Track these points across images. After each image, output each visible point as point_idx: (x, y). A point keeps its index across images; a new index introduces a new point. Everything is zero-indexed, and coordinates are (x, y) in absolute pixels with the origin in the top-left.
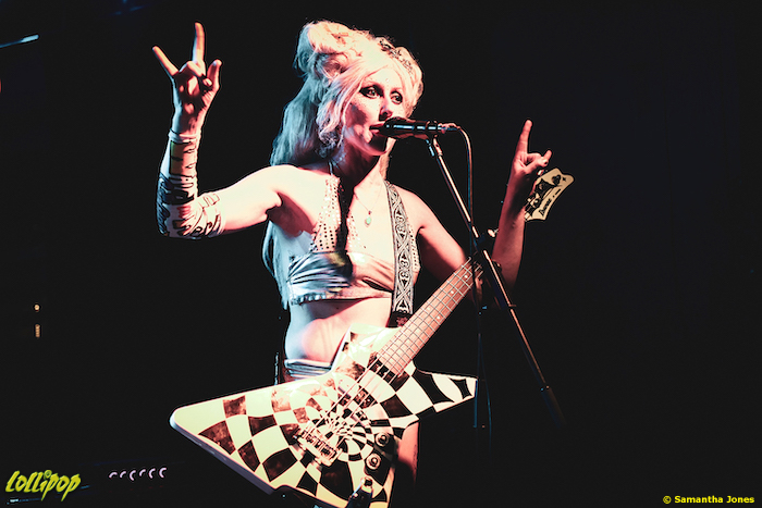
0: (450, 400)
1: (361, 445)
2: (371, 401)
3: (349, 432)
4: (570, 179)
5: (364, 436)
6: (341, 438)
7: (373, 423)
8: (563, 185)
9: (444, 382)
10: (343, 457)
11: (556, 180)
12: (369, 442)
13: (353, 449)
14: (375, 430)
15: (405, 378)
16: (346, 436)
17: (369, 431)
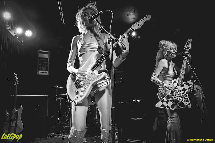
0: (191, 84)
1: (182, 98)
2: (181, 91)
3: (180, 97)
7: (182, 94)
8: (191, 41)
9: (189, 82)
10: (181, 101)
13: (182, 99)
15: (183, 85)
17: (182, 95)
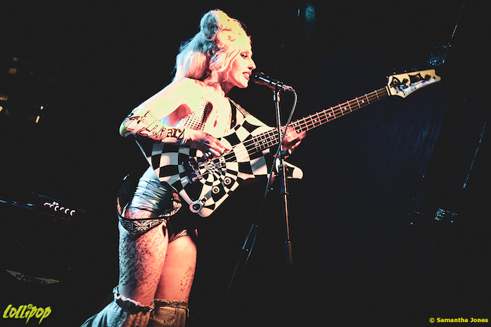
1: (215, 179)
2: (234, 160)
3: (214, 171)
4: (438, 79)
5: (220, 175)
6: (207, 171)
8: (432, 81)
10: (203, 181)
11: (428, 78)
12: (220, 179)
14: (227, 174)
15: (260, 155)
16: (210, 172)
17: (224, 173)
